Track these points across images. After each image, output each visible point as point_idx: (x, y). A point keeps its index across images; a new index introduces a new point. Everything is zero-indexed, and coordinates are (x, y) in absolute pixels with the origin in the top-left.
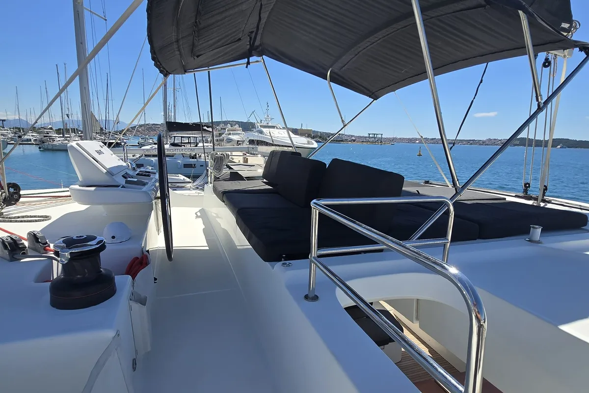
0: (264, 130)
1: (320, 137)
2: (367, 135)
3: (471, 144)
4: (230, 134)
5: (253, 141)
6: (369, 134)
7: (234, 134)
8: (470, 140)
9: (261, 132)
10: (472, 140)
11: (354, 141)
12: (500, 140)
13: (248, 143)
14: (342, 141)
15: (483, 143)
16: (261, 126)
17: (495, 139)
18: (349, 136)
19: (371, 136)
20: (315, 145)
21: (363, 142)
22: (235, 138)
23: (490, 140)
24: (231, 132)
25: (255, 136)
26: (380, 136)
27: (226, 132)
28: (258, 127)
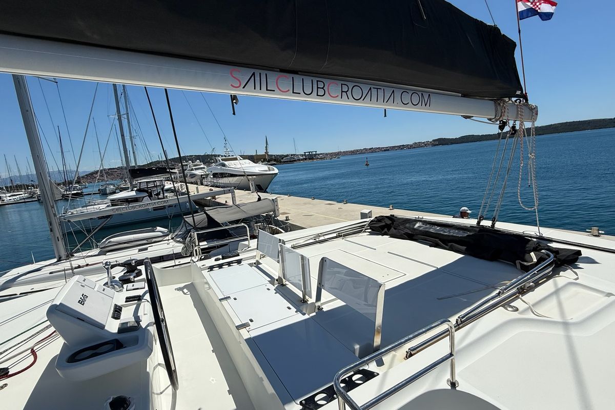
0: (226, 163)
1: (275, 160)
3: (402, 149)
4: (192, 170)
5: (217, 174)
7: (196, 169)
8: (400, 146)
9: (224, 165)
10: (402, 146)
12: (423, 143)
13: (212, 177)
14: (295, 161)
15: (411, 146)
16: (222, 160)
17: (419, 143)
20: (276, 171)
22: (198, 172)
23: (416, 143)
24: (194, 168)
25: (219, 169)
26: (314, 153)
27: (189, 168)
28: (219, 161)
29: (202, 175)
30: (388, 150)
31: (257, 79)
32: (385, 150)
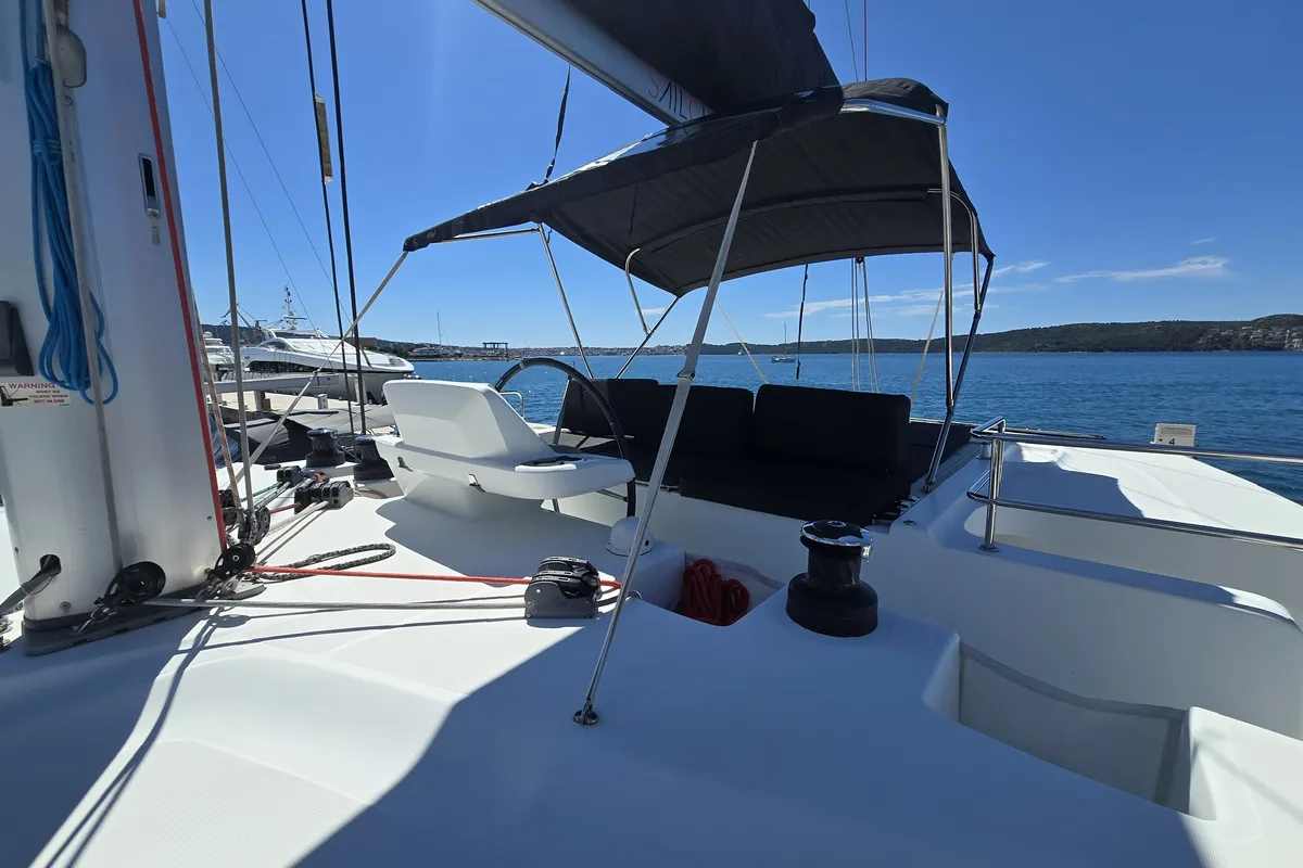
0: (288, 341)
2: (482, 346)
5: (262, 363)
6: (485, 344)
9: (282, 346)
11: (460, 355)
13: (248, 369)
16: (278, 334)
18: (447, 348)
19: (488, 346)
21: (475, 356)
25: (269, 353)
26: (504, 346)
28: (270, 336)
29: (218, 366)
30: (615, 354)
31: (673, 93)
32: (608, 354)
